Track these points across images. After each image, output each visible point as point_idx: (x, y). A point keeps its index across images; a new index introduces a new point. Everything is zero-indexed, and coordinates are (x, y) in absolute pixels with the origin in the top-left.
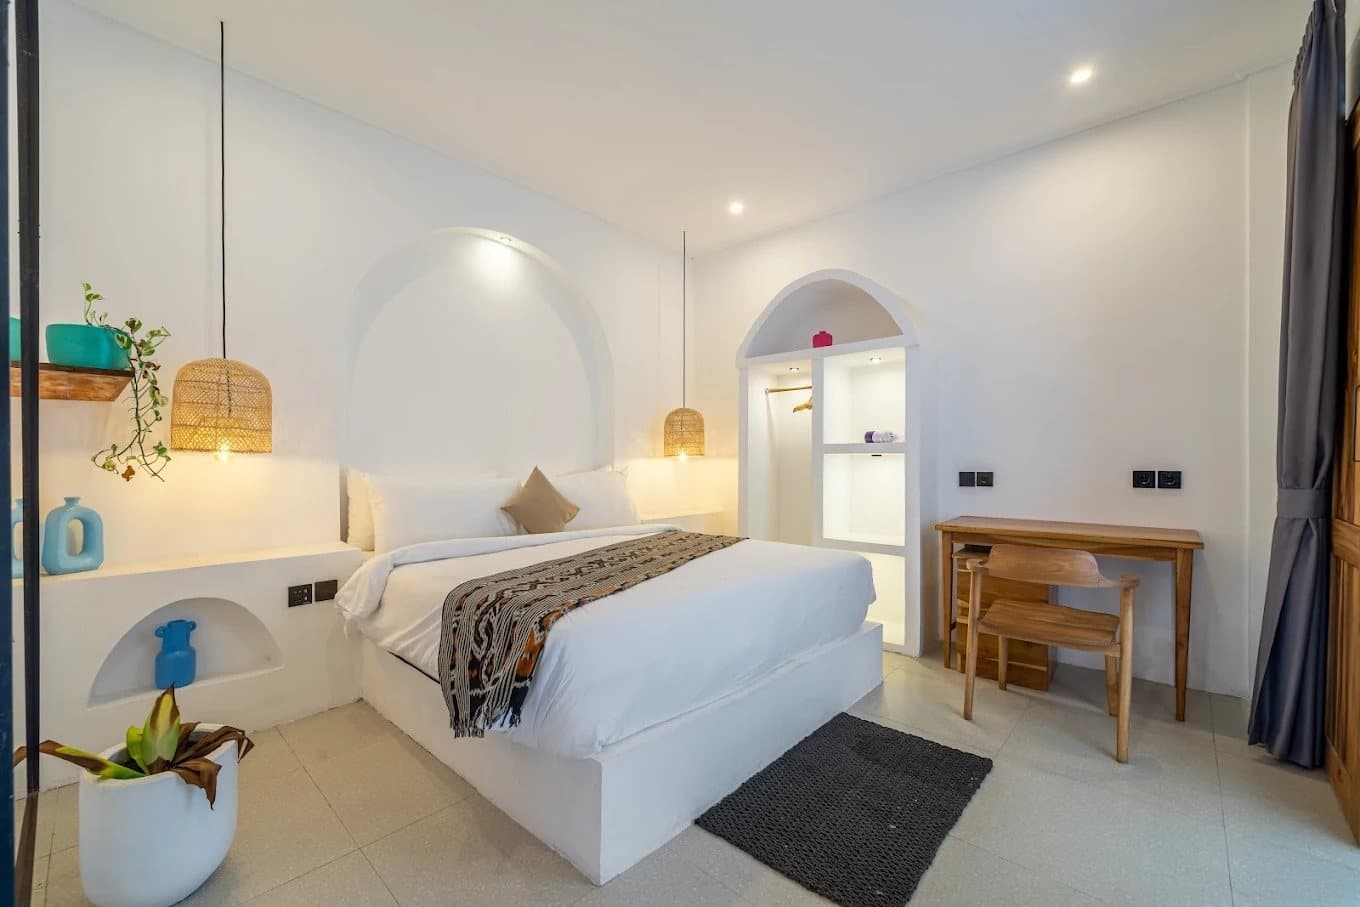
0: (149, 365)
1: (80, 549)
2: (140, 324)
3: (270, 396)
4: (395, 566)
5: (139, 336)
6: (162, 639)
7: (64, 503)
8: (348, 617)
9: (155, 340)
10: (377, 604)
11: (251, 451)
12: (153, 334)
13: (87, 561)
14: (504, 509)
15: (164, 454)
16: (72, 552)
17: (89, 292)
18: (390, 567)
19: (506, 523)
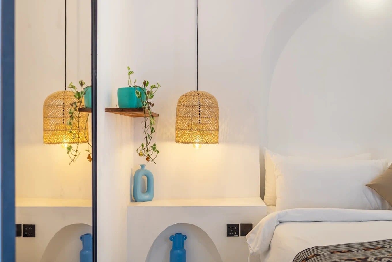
0: (150, 103)
1: (146, 190)
2: (148, 83)
3: (218, 110)
4: (280, 222)
5: (148, 88)
6: (172, 242)
7: (140, 167)
8: (251, 252)
9: (154, 90)
10: (267, 247)
11: (207, 143)
12: (152, 87)
13: (147, 197)
14: (370, 186)
15: (155, 150)
16: (143, 192)
17: (129, 71)
18: (276, 223)
19: (372, 197)
